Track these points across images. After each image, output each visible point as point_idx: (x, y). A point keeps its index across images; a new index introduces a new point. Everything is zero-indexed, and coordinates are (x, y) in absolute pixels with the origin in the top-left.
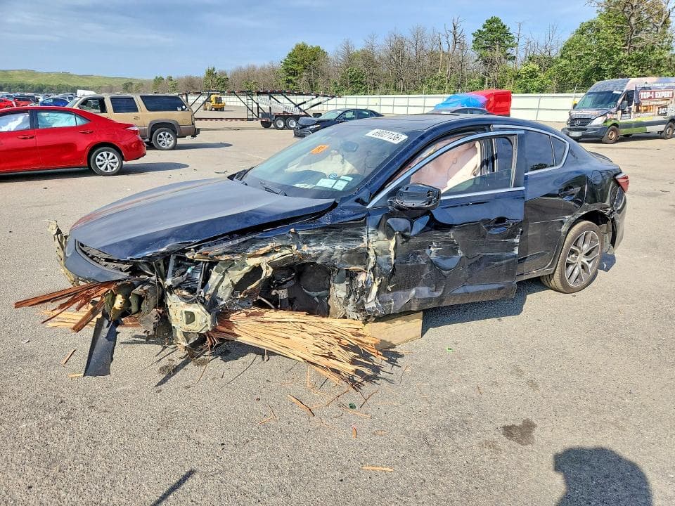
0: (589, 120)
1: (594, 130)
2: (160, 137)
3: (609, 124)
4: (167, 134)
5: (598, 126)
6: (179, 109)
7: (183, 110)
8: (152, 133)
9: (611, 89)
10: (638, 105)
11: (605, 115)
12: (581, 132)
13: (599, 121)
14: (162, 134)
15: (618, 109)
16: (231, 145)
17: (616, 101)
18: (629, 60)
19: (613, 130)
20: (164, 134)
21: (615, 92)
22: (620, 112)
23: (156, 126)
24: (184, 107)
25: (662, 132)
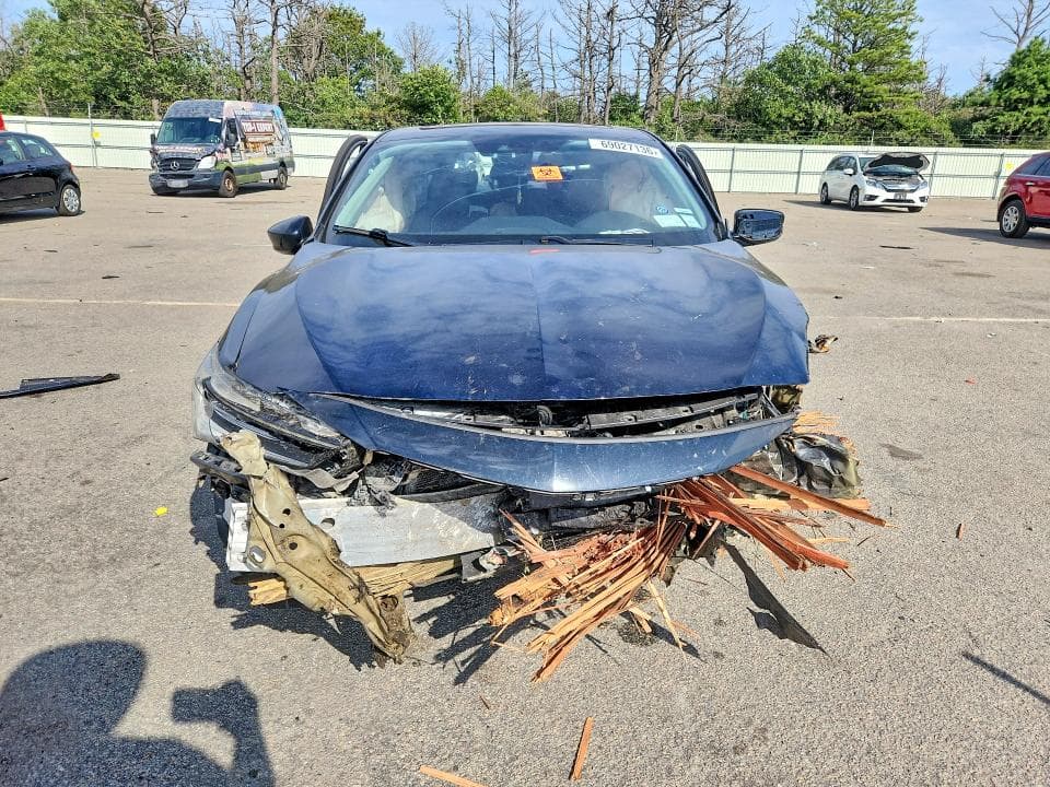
0: (192, 161)
1: (205, 176)
3: (222, 167)
5: (209, 170)
9: (203, 115)
10: (244, 140)
11: (212, 154)
12: (186, 181)
13: (206, 164)
15: (226, 146)
17: (220, 135)
18: (161, 71)
19: (228, 177)
21: (211, 120)
22: (228, 150)
25: (275, 180)
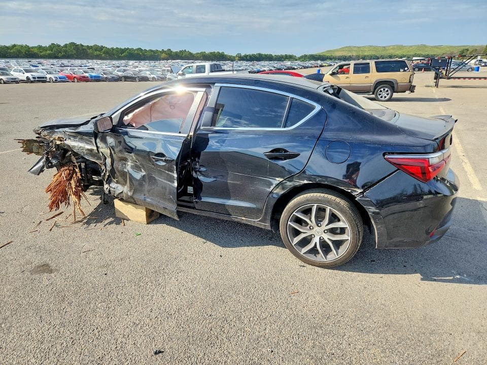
2: (381, 91)
4: (386, 89)
6: (401, 70)
7: (405, 71)
8: (375, 88)
14: (382, 89)
16: (449, 100)
20: (384, 89)
23: (379, 84)
24: (406, 69)
